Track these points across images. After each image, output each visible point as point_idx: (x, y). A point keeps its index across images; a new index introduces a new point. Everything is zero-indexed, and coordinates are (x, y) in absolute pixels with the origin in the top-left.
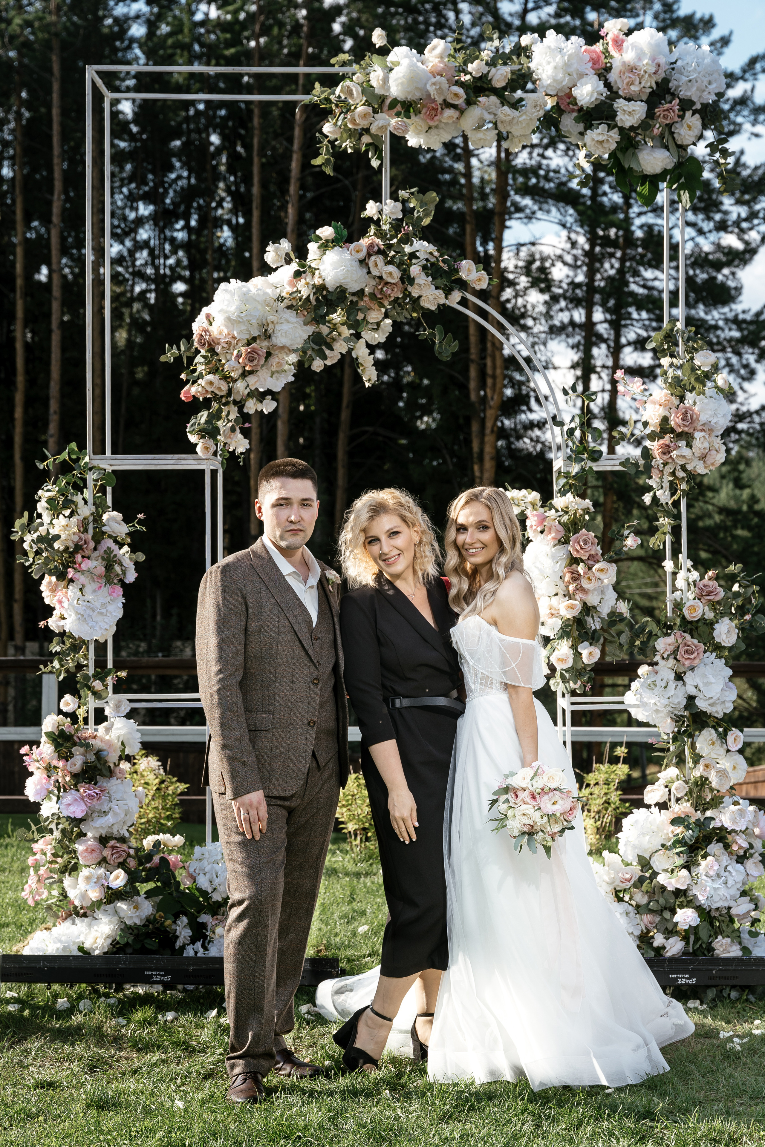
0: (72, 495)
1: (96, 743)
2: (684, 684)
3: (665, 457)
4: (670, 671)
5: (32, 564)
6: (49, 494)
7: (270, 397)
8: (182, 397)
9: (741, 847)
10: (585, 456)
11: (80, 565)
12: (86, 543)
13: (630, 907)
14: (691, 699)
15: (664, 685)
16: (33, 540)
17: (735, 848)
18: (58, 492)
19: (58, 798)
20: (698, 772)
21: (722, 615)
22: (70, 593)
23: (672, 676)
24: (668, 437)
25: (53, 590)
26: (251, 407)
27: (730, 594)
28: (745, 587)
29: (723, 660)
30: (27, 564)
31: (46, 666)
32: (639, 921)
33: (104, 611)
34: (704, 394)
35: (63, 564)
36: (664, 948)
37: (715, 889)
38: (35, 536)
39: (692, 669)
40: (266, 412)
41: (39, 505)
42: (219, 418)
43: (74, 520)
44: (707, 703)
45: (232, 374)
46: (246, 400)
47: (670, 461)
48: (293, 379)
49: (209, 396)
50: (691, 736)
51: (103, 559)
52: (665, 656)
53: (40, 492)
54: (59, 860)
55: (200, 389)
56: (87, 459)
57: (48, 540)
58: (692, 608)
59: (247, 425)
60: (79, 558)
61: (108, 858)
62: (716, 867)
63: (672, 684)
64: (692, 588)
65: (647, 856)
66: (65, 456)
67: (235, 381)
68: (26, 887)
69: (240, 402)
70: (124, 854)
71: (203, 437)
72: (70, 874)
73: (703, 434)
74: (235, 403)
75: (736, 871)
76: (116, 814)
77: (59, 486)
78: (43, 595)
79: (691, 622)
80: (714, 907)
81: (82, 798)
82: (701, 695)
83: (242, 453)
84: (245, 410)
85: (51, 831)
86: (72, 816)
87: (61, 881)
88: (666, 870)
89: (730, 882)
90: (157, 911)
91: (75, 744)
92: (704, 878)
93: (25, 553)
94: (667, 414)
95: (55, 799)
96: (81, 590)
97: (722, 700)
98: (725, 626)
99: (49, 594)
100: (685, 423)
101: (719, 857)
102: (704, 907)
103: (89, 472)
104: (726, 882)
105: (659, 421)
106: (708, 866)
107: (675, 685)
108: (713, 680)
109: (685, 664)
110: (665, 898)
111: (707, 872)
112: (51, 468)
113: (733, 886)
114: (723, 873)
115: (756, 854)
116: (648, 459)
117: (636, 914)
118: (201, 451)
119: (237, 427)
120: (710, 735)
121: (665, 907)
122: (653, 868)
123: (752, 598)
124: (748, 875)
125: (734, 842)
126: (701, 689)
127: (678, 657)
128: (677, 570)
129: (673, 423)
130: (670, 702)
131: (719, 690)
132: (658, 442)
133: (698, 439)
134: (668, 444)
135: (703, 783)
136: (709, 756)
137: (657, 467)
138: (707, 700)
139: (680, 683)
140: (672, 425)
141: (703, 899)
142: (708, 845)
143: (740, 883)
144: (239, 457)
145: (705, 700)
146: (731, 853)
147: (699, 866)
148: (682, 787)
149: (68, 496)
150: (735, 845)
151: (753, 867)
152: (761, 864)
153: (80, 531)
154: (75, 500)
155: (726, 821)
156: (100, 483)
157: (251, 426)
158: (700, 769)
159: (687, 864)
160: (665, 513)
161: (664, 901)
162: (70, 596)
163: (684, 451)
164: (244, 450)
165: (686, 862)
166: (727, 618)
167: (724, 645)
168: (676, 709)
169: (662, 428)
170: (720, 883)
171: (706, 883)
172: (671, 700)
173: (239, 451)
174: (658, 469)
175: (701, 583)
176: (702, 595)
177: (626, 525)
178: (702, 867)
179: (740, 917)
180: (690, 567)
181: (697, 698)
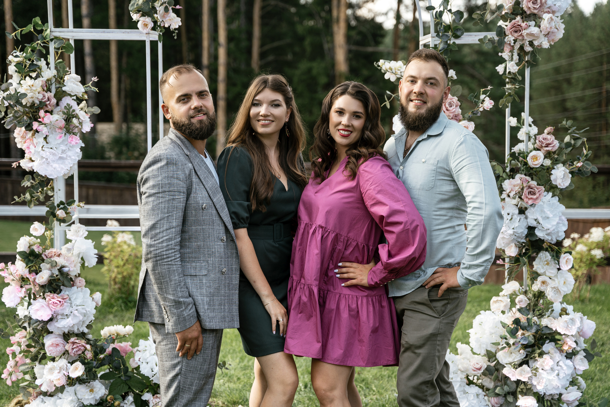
0: (37, 60)
1: (60, 261)
2: (526, 218)
3: (516, 35)
4: (514, 207)
5: (4, 117)
6: (17, 59)
9: (570, 346)
10: (450, 33)
11: (43, 118)
12: (49, 99)
13: (480, 391)
14: (531, 229)
15: (509, 217)
16: (4, 98)
17: (565, 348)
18: (25, 57)
19: (30, 304)
20: (536, 287)
21: (557, 161)
22: (35, 141)
23: (517, 211)
24: (518, 18)
25: (23, 138)
27: (563, 146)
28: (576, 139)
29: (557, 198)
31: (19, 197)
32: (487, 402)
33: (64, 156)
35: (30, 118)
37: (549, 380)
38: (6, 94)
39: (534, 205)
41: (9, 68)
42: (155, 0)
43: (39, 82)
44: (545, 233)
47: (520, 38)
50: (529, 257)
51: (64, 113)
52: (511, 195)
53: (10, 57)
54: (32, 350)
56: (49, 31)
57: (17, 98)
58: (535, 158)
59: (178, 7)
60: (42, 113)
61: (70, 351)
63: (517, 217)
64: (532, 140)
65: (493, 351)
66: (30, 28)
68: (5, 371)
70: (83, 348)
71: (143, 15)
72: (40, 362)
73: (550, 15)
75: (566, 365)
76: (75, 316)
77: (27, 53)
78: (16, 140)
79: (532, 169)
80: (547, 394)
81: (48, 305)
82: (540, 227)
83: (175, 29)
85: (25, 328)
86: (40, 319)
87: (33, 368)
88: (510, 364)
89: (562, 375)
90: (109, 394)
91: (43, 260)
92: (541, 371)
95: (26, 304)
96: (45, 138)
97: (556, 230)
98: (560, 172)
99: (20, 141)
100: (535, 6)
101: (552, 354)
102: (540, 394)
103: (50, 42)
104: (558, 375)
105: (511, 4)
106: (544, 362)
107: (519, 218)
108: (551, 216)
109: (527, 203)
110: (508, 386)
111: (544, 367)
112: (19, 38)
113: (563, 377)
114: (556, 368)
115: (580, 351)
116: (501, 36)
117: (485, 396)
118: (142, 27)
119: (170, 8)
120: (546, 257)
121: (509, 393)
122: (498, 361)
123: (584, 149)
124: (575, 368)
125: (564, 343)
126: (540, 222)
127: (523, 197)
128: (519, 125)
129: (523, 6)
130: (514, 232)
131: (555, 223)
132: (510, 22)
133: (546, 19)
134: (519, 24)
135: (540, 295)
136: (544, 274)
137: (508, 43)
138: (544, 230)
139: (523, 216)
140: (523, 8)
141: (540, 388)
142: (543, 344)
143: (568, 375)
144: (173, 32)
145: (543, 231)
146: (561, 351)
147: (536, 361)
148: (524, 300)
149: (33, 61)
150: (565, 345)
151: (580, 363)
152: (585, 360)
153: (44, 90)
154: (39, 65)
155: (560, 327)
156: (60, 51)
157: (181, 7)
158: (537, 285)
159: (526, 359)
160: (513, 80)
161: (508, 388)
162: (37, 143)
163: (533, 30)
164: (177, 27)
165: (525, 358)
166: (562, 165)
167: (559, 187)
168: (519, 237)
169: (514, 11)
170: (553, 376)
171: (543, 376)
172: (515, 230)
173: (173, 27)
174: (510, 44)
175: (541, 137)
176: (542, 147)
177: (482, 90)
178: (539, 363)
179: (570, 403)
180: (531, 123)
181: (536, 229)
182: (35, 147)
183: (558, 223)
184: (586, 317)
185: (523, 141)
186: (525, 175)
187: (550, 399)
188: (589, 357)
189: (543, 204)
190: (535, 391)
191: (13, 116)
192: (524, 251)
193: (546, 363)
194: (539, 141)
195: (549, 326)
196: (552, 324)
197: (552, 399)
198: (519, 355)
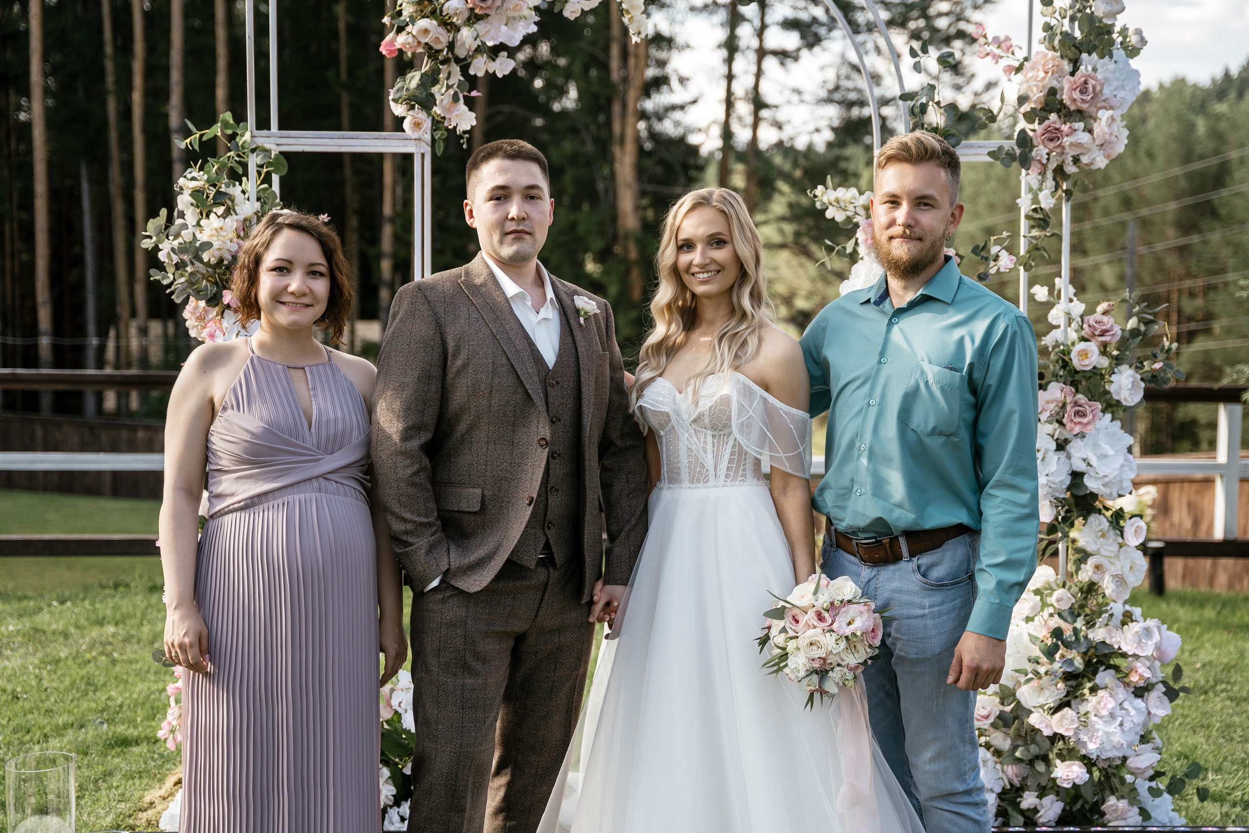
0: (227, 186)
2: (1069, 457)
3: (1051, 145)
4: (1049, 439)
5: (172, 283)
6: (194, 184)
7: (505, 54)
8: (383, 50)
9: (1141, 676)
13: (988, 754)
14: (1077, 477)
16: (173, 250)
17: (1134, 678)
18: (208, 181)
20: (1086, 574)
21: (1118, 361)
22: (225, 324)
23: (1053, 446)
24: (1053, 117)
25: (201, 318)
26: (480, 67)
27: (1127, 335)
28: (1148, 323)
29: (1118, 423)
30: (165, 282)
32: (1001, 775)
34: (1111, 57)
35: (216, 283)
36: (1035, 811)
37: (1107, 733)
38: (176, 243)
39: (1082, 436)
40: (500, 75)
41: (180, 199)
42: (435, 81)
43: (232, 223)
44: (1100, 482)
45: (454, 20)
46: (473, 57)
47: (1058, 150)
48: (534, 29)
49: (420, 50)
50: (1072, 525)
53: (181, 181)
55: (410, 40)
56: (247, 136)
57: (195, 250)
58: (1084, 354)
59: (474, 93)
62: (1111, 704)
63: (1053, 456)
64: (1074, 325)
66: (216, 130)
67: (458, 29)
68: (164, 725)
69: (465, 59)
71: (412, 108)
73: (1110, 112)
74: (458, 60)
75: (1135, 708)
77: (208, 173)
78: (188, 324)
79: (1077, 372)
80: (1103, 757)
82: (1091, 471)
83: (465, 132)
84: (472, 72)
88: (1042, 707)
89: (1127, 725)
92: (1094, 719)
93: (161, 267)
94: (1055, 84)
97: (1118, 478)
98: (1127, 378)
99: (196, 324)
100: (1085, 98)
101: (1112, 690)
102: (1091, 757)
103: (251, 155)
104: (1121, 725)
105: (1042, 94)
106: (1099, 703)
107: (1056, 458)
108: (1111, 452)
109: (1072, 430)
110: (1037, 745)
111: (1098, 711)
112: (197, 147)
113: (1131, 729)
114: (1118, 712)
115: (1157, 683)
116: (1025, 148)
117: (996, 763)
118: (410, 128)
119: (461, 96)
120: (1100, 525)
121: (1037, 757)
122: (1019, 702)
123: (1165, 339)
124: (1149, 713)
125: (1132, 670)
126: (1091, 463)
127: (1064, 421)
128: (1052, 299)
129: (1064, 97)
130: (1048, 481)
131: (1118, 465)
132: (1039, 124)
133: (1104, 120)
134: (1057, 126)
135: (1091, 589)
136: (1098, 553)
137: (1038, 158)
138: (1099, 478)
139: (1062, 455)
140: (1062, 100)
141: (1092, 747)
142: (1095, 673)
143: (1138, 724)
144: (461, 137)
145: (1097, 479)
146: (1127, 685)
147: (1085, 702)
148: (1065, 598)
149: (220, 187)
150: (1133, 674)
151: (1158, 704)
152: (1166, 698)
153: (238, 236)
154: (231, 193)
155: (1127, 644)
156: (265, 170)
157: (479, 94)
158: (1087, 571)
159: (1067, 699)
160: (1042, 222)
161: (1037, 749)
162: (227, 328)
163: (1081, 137)
164: (468, 128)
165: (1066, 696)
166: (1128, 366)
167: (1124, 403)
168: (1055, 490)
169: (1046, 104)
170: (1114, 726)
171: (1097, 727)
172: (1050, 478)
173: (460, 129)
174: (1039, 161)
175: (1091, 319)
176: (1095, 335)
177: (992, 238)
178: (1090, 705)
179: (1140, 771)
180: (1072, 296)
181: (1086, 476)
182: (224, 334)
183: (1123, 466)
184: (1165, 626)
185: (1058, 327)
186: (1065, 383)
187: (1106, 767)
188: (1171, 694)
189: (1096, 432)
190: (1083, 752)
191: (186, 281)
192: (1063, 513)
193: (1102, 704)
194: (1090, 326)
195: (1108, 641)
196: (1112, 637)
197: (1109, 766)
198: (1056, 692)
